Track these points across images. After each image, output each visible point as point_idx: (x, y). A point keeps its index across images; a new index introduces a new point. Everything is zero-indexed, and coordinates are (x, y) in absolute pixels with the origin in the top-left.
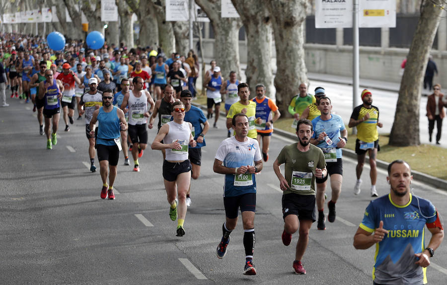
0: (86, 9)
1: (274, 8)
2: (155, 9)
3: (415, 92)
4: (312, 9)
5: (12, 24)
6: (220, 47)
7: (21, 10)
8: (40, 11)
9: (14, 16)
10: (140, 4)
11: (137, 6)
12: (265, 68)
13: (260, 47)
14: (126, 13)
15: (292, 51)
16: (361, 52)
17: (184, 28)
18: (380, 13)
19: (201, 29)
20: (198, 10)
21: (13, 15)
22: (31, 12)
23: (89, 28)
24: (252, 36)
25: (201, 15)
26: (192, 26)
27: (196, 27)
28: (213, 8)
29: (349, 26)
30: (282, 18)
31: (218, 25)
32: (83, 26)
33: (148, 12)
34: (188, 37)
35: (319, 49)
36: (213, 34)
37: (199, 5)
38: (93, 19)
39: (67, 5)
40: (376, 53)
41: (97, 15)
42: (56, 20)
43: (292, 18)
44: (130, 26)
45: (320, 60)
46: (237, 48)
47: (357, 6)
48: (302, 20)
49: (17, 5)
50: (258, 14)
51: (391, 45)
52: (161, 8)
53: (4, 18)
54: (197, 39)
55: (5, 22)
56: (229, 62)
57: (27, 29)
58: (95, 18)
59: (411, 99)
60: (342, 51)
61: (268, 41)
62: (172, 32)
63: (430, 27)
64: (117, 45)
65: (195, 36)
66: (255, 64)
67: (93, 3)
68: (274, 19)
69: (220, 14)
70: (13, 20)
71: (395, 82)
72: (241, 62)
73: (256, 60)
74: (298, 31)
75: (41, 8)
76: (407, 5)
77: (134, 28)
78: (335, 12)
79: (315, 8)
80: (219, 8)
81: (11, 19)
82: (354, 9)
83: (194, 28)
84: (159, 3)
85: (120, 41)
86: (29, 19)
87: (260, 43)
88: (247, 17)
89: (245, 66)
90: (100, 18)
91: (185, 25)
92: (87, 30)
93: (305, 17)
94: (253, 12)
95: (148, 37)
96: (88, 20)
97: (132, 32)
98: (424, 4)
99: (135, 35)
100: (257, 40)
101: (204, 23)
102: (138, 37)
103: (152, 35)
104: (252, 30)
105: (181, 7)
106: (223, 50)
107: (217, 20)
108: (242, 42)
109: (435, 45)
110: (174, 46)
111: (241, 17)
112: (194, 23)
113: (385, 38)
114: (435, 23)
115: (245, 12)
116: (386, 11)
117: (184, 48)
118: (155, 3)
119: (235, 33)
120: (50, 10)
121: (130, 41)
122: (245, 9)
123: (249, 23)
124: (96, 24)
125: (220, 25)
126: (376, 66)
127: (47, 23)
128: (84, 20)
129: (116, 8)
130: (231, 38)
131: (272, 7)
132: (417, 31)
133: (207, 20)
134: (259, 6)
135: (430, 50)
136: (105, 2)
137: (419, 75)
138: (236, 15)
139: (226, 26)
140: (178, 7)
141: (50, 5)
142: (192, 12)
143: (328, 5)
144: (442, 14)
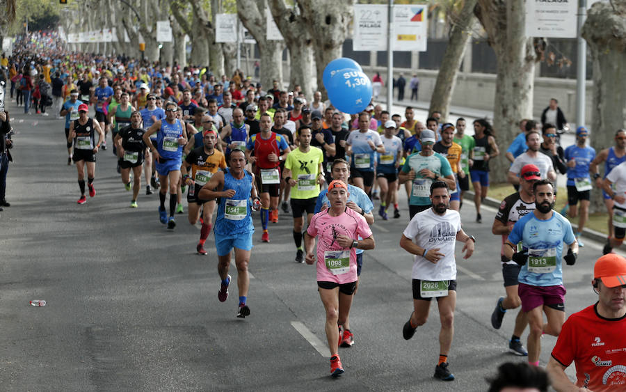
0: (143, 31)
1: (315, 31)
2: (206, 31)
4: (349, 33)
5: (76, 44)
6: (265, 66)
7: (84, 31)
8: (101, 32)
9: (78, 36)
10: (192, 26)
11: (190, 28)
13: (301, 67)
14: (180, 35)
17: (232, 49)
18: (412, 38)
19: (248, 49)
20: (246, 33)
21: (76, 35)
22: (93, 33)
23: (146, 47)
24: (295, 57)
25: (248, 36)
26: (239, 47)
27: (244, 48)
28: (259, 31)
29: (383, 49)
30: (323, 41)
31: (263, 47)
32: (141, 46)
33: (200, 34)
34: (236, 57)
36: (258, 55)
37: (247, 28)
38: (149, 39)
39: (125, 26)
41: (153, 36)
42: (115, 39)
43: (332, 41)
44: (183, 47)
46: (280, 68)
47: (391, 32)
48: (340, 43)
49: (81, 25)
50: (301, 37)
51: (420, 67)
52: (211, 30)
53: (69, 39)
54: (245, 59)
55: (70, 41)
57: (89, 48)
58: (151, 38)
61: (309, 61)
62: (221, 52)
63: (458, 51)
64: (171, 63)
65: (242, 56)
66: (297, 83)
67: (149, 24)
68: (315, 41)
69: (265, 37)
70: (77, 40)
72: (285, 81)
73: (298, 79)
74: (336, 53)
75: (102, 29)
76: (435, 32)
77: (187, 48)
78: (370, 36)
79: (352, 32)
80: (265, 31)
81: (75, 38)
82: (389, 34)
83: (241, 49)
84: (210, 25)
85: (174, 59)
86: (92, 39)
87: (302, 63)
88: (290, 39)
89: (287, 84)
90: (155, 39)
91: (233, 46)
92: (144, 49)
93: (343, 40)
94: (295, 35)
95: (199, 56)
96: (145, 40)
97: (185, 51)
98: (453, 30)
99: (187, 55)
100: (299, 60)
101: (249, 45)
102: (189, 57)
103: (202, 55)
104: (295, 51)
105: (230, 30)
106: (268, 69)
107: (262, 42)
108: (285, 62)
109: (461, 69)
110: (223, 65)
111: (285, 40)
112: (241, 44)
113: (415, 61)
114: (462, 48)
115: (288, 35)
116: (417, 36)
117: (232, 67)
118: (206, 26)
119: (279, 54)
120: (110, 31)
121: (183, 60)
122: (288, 32)
123: (291, 43)
124: (152, 44)
125: (265, 46)
127: (108, 43)
128: (141, 40)
129: (170, 30)
130: (275, 58)
131: (313, 30)
132: (446, 55)
133: (253, 42)
134: (301, 30)
135: (457, 73)
136: (160, 24)
137: (447, 95)
138: (280, 37)
139: (271, 47)
140: (227, 30)
141: (110, 27)
142: (240, 34)
143: (366, 30)
144: (469, 40)
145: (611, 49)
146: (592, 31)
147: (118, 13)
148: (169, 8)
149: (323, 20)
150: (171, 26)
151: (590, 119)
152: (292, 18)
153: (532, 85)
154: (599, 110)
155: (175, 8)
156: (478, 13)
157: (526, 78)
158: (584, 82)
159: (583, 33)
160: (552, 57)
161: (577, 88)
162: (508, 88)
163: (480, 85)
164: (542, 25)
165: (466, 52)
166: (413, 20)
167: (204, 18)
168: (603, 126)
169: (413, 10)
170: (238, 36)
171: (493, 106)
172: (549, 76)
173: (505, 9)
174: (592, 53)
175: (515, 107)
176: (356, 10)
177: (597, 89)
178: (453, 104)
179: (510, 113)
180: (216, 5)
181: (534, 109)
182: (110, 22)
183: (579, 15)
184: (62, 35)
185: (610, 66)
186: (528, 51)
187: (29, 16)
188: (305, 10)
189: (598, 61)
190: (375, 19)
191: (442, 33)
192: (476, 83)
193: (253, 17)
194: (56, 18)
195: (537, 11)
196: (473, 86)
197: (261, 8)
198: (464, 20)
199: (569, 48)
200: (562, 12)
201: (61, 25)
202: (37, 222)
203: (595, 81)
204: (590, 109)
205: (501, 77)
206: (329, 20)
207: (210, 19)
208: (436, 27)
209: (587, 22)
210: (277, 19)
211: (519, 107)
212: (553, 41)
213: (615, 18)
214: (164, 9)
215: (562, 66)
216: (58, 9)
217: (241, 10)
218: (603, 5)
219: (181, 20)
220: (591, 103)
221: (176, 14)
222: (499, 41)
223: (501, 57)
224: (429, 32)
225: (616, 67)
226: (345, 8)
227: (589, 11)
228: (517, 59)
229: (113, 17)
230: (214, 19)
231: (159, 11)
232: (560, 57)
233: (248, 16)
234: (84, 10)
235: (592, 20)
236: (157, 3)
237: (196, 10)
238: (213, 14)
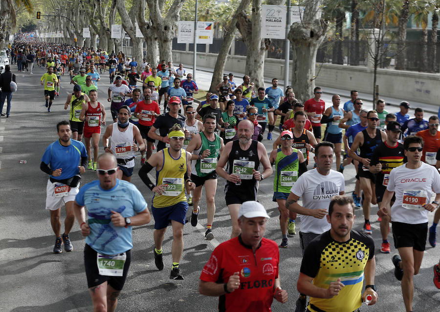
0: (76, 32)
1: (159, 33)
2: (107, 32)
3: (221, 73)
4: (175, 35)
6: (135, 50)
7: (48, 32)
8: (56, 33)
9: (45, 35)
11: (99, 31)
12: (154, 60)
13: (152, 51)
14: (94, 34)
15: (166, 53)
16: (197, 54)
17: (119, 41)
18: (206, 37)
19: (126, 42)
20: (126, 34)
22: (52, 33)
23: (77, 40)
24: (149, 46)
25: (127, 36)
26: (122, 40)
27: (125, 41)
28: (132, 33)
29: (192, 43)
30: (163, 38)
31: (134, 40)
32: (75, 39)
33: (104, 34)
34: (121, 45)
35: (178, 52)
36: (131, 44)
37: (126, 32)
39: (68, 30)
40: (203, 55)
42: (63, 36)
43: (167, 38)
44: (95, 40)
45: (178, 57)
46: (142, 51)
48: (171, 39)
49: (47, 29)
50: (152, 36)
51: (210, 52)
52: (109, 32)
54: (125, 47)
55: (41, 37)
56: (139, 57)
57: (50, 40)
58: (80, 36)
59: (219, 76)
60: (188, 54)
61: (156, 48)
62: (114, 43)
63: (228, 44)
65: (124, 45)
66: (150, 58)
67: (79, 29)
68: (159, 38)
69: (135, 36)
71: (211, 68)
73: (150, 56)
74: (169, 44)
75: (57, 31)
76: (217, 35)
77: (97, 41)
78: (186, 36)
79: (177, 34)
80: (135, 33)
82: (195, 35)
83: (123, 42)
84: (108, 30)
86: (52, 36)
87: (152, 49)
88: (147, 37)
90: (82, 36)
93: (173, 38)
94: (150, 35)
95: (103, 45)
96: (77, 37)
98: (226, 34)
99: (97, 44)
100: (151, 47)
101: (128, 39)
103: (105, 44)
104: (149, 43)
105: (118, 32)
107: (134, 38)
108: (144, 48)
109: (230, 53)
111: (144, 37)
113: (207, 49)
114: (230, 44)
116: (208, 37)
117: (119, 50)
119: (141, 44)
120: (61, 32)
121: (95, 46)
122: (146, 34)
123: (148, 40)
124: (80, 39)
126: (203, 61)
127: (59, 38)
128: (75, 37)
129: (89, 32)
130: (140, 46)
132: (223, 46)
133: (129, 38)
134: (153, 33)
135: (228, 55)
136: (84, 29)
137: (223, 65)
138: (142, 36)
139: (137, 41)
140: (117, 32)
141: (61, 30)
142: (123, 34)
143: (184, 33)
144: (234, 39)
145: (302, 45)
146: (293, 36)
147: (65, 24)
148: (89, 22)
149: (163, 28)
150: (90, 30)
151: (291, 78)
152: (148, 27)
153: (264, 61)
154: (295, 74)
155: (92, 21)
156: (238, 26)
157: (261, 58)
158: (288, 61)
159: (288, 36)
160: (274, 48)
161: (285, 63)
162: (252, 63)
163: (238, 61)
164: (269, 32)
165: (232, 45)
166: (206, 29)
167: (106, 26)
168: (297, 81)
169: (206, 24)
170: (122, 35)
171: (244, 71)
172: (272, 58)
173: (251, 25)
174: (293, 46)
175: (255, 72)
176: (179, 23)
177: (295, 64)
178: (225, 70)
179: (252, 75)
180: (112, 20)
181: (264, 73)
182: (60, 28)
183: (287, 28)
184: (38, 34)
185: (301, 53)
186: (262, 45)
187: (22, 25)
188: (155, 23)
189: (295, 51)
190: (188, 28)
191: (220, 36)
192: (237, 60)
193: (130, 26)
194: (35, 26)
195: (267, 26)
196: (235, 61)
197: (133, 22)
198: (231, 29)
199: (282, 44)
200: (279, 26)
201: (37, 29)
202: (23, 123)
203: (294, 60)
204: (291, 74)
205: (249, 57)
206: (166, 28)
207: (109, 27)
208: (218, 33)
209: (290, 32)
210: (141, 27)
211: (257, 72)
212: (274, 40)
213: (304, 30)
214: (87, 22)
215: (278, 52)
216: (36, 22)
217: (123, 23)
218: (298, 24)
219: (94, 27)
220: (292, 71)
221: (92, 24)
222: (248, 40)
223: (249, 48)
224: (214, 35)
225: (304, 54)
226: (174, 23)
227: (291, 27)
228: (257, 49)
229: (62, 25)
230: (110, 27)
231: (84, 23)
232: (278, 48)
233: (127, 26)
234: (48, 22)
235: (293, 30)
236: (83, 19)
237: (102, 23)
238: (110, 24)
